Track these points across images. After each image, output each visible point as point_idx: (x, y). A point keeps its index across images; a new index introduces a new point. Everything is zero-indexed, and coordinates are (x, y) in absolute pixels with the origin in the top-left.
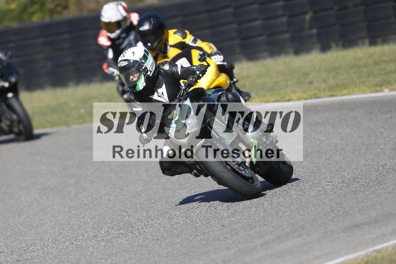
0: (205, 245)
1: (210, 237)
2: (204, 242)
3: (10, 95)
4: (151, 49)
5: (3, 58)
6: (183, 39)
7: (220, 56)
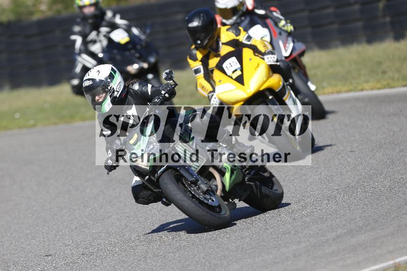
0: (275, 239)
1: (281, 230)
2: (274, 236)
3: (150, 76)
4: (201, 47)
5: (143, 37)
6: (237, 36)
7: (273, 56)
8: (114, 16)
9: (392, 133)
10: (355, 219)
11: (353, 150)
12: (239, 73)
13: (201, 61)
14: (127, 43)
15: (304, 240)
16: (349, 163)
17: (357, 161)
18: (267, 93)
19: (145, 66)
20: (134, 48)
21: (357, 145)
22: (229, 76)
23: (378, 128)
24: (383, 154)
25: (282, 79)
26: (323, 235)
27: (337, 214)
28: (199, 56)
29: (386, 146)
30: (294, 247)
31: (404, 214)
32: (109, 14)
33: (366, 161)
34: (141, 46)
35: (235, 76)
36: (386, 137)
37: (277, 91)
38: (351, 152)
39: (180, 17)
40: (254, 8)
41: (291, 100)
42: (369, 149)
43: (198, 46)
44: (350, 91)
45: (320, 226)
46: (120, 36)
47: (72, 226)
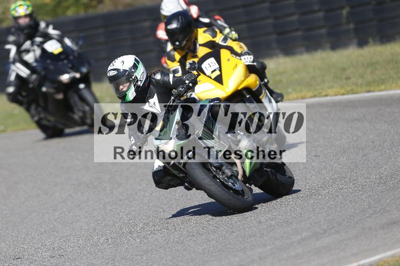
3: (82, 86)
4: (179, 49)
5: (75, 48)
6: (213, 37)
7: (250, 56)
8: (47, 26)
9: (355, 138)
10: (320, 222)
11: (317, 155)
12: (217, 73)
13: (179, 62)
14: (60, 54)
15: (269, 243)
16: (313, 167)
17: (321, 165)
18: (245, 92)
19: (78, 75)
20: (67, 58)
21: (322, 149)
22: (208, 76)
23: (342, 133)
24: (346, 158)
25: (258, 79)
26: (288, 238)
27: (301, 217)
28: (178, 56)
29: (349, 150)
30: (260, 250)
31: (367, 217)
32: (43, 25)
33: (330, 165)
34: (74, 57)
35: (214, 76)
36: (350, 142)
37: (254, 90)
38: (316, 156)
39: (147, 24)
40: (199, 16)
41: (267, 99)
42: (333, 153)
43: (176, 47)
44: (315, 96)
45: (285, 229)
46: (53, 47)
47: (41, 230)
